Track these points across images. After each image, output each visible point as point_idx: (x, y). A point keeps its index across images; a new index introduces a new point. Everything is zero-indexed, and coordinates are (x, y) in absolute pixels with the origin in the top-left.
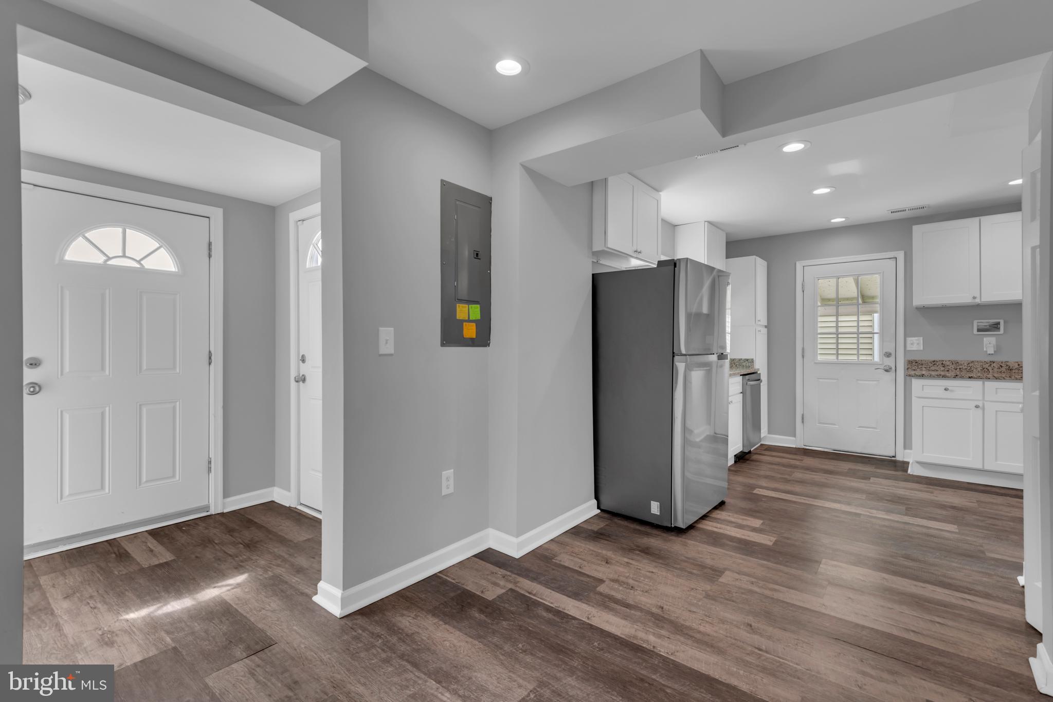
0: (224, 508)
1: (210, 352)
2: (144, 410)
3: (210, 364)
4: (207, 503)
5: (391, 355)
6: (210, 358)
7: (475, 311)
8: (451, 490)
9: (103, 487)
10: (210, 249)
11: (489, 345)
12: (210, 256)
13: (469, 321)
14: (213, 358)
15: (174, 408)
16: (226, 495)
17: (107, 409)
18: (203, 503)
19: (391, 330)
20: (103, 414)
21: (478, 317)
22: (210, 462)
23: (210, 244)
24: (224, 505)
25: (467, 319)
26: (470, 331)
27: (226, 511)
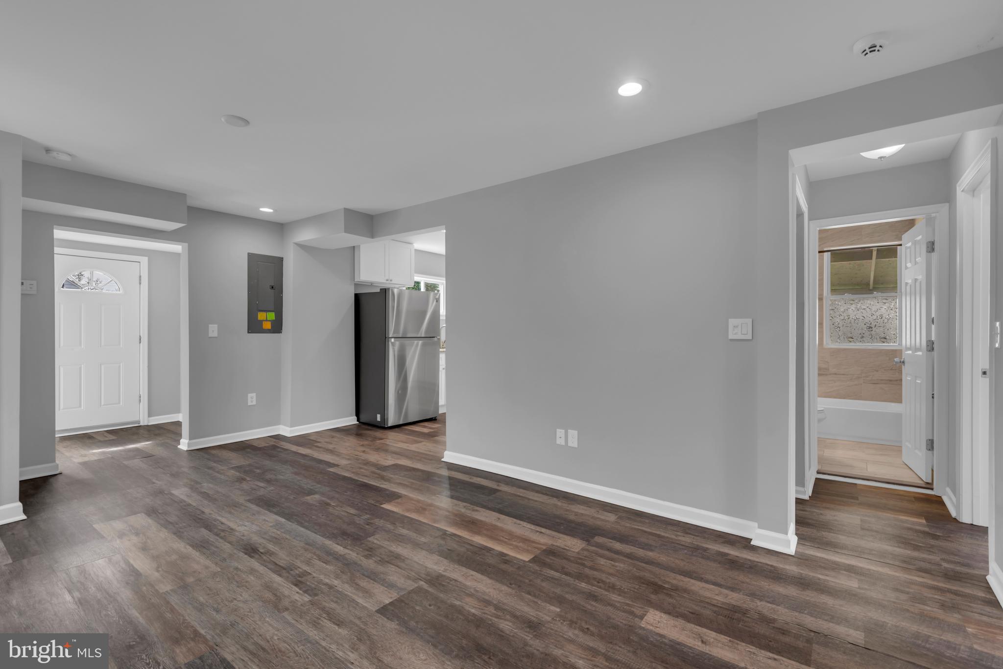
0: (148, 423)
1: (140, 336)
2: (103, 367)
3: (140, 343)
4: (138, 419)
5: (216, 337)
6: (140, 339)
7: (272, 316)
8: (254, 403)
9: (80, 406)
10: (140, 280)
11: (281, 332)
12: (140, 284)
13: (267, 320)
14: (142, 339)
15: (120, 367)
16: (150, 415)
17: (83, 366)
18: (136, 419)
19: (216, 326)
20: (80, 368)
21: (274, 318)
22: (140, 397)
23: (140, 277)
24: (148, 421)
25: (265, 319)
26: (267, 326)
27: (149, 424)
